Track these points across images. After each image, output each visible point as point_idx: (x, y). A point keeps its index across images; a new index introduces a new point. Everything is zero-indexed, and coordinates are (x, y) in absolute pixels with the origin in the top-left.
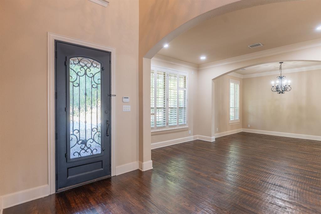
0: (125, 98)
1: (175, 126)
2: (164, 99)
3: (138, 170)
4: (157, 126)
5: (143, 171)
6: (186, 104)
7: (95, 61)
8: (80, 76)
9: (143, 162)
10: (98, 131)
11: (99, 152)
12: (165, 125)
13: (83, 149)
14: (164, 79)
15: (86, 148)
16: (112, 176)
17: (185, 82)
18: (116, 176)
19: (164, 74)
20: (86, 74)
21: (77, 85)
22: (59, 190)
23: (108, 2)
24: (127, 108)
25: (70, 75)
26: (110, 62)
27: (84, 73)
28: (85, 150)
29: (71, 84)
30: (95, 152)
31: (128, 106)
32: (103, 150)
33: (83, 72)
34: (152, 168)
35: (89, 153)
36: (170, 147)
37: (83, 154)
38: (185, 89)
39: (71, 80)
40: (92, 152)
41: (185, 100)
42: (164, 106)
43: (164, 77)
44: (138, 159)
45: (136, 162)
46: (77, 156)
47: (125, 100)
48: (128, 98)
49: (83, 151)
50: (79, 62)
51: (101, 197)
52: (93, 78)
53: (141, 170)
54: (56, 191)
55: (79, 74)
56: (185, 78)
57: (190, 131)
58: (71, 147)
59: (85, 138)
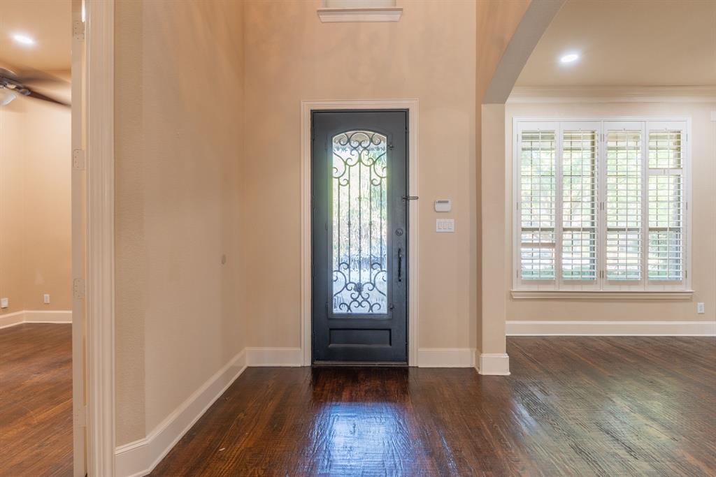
0: (439, 202)
1: (635, 282)
2: (593, 205)
3: (472, 369)
4: (564, 276)
5: (479, 373)
6: (681, 217)
7: (376, 134)
8: (350, 166)
9: (482, 353)
10: (383, 269)
11: (384, 310)
12: (595, 277)
13: (355, 300)
14: (593, 149)
15: (360, 299)
16: (410, 365)
17: (679, 149)
18: (417, 367)
19: (593, 137)
20: (360, 161)
21: (345, 182)
22: (316, 363)
23: (401, 10)
24: (446, 225)
25: (334, 166)
26: (407, 128)
27: (357, 159)
28: (358, 302)
29: (335, 182)
30: (376, 310)
31: (448, 220)
32: (391, 308)
33: (355, 159)
34: (509, 373)
35: (364, 310)
36: (609, 340)
37: (356, 310)
38: (678, 172)
39: (335, 174)
40: (371, 308)
41: (679, 206)
42: (593, 224)
43: (593, 143)
44: (476, 345)
45: (468, 350)
46: (344, 310)
47: (439, 207)
48: (447, 202)
49: (356, 304)
50: (349, 141)
51: (363, 394)
52: (373, 166)
53: (477, 369)
54: (312, 363)
55: (349, 162)
56: (679, 137)
57: (701, 304)
58: (334, 293)
59: (358, 279)
